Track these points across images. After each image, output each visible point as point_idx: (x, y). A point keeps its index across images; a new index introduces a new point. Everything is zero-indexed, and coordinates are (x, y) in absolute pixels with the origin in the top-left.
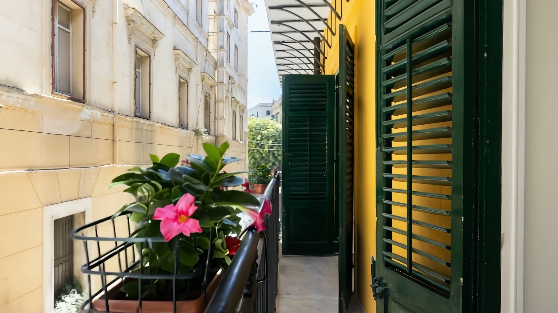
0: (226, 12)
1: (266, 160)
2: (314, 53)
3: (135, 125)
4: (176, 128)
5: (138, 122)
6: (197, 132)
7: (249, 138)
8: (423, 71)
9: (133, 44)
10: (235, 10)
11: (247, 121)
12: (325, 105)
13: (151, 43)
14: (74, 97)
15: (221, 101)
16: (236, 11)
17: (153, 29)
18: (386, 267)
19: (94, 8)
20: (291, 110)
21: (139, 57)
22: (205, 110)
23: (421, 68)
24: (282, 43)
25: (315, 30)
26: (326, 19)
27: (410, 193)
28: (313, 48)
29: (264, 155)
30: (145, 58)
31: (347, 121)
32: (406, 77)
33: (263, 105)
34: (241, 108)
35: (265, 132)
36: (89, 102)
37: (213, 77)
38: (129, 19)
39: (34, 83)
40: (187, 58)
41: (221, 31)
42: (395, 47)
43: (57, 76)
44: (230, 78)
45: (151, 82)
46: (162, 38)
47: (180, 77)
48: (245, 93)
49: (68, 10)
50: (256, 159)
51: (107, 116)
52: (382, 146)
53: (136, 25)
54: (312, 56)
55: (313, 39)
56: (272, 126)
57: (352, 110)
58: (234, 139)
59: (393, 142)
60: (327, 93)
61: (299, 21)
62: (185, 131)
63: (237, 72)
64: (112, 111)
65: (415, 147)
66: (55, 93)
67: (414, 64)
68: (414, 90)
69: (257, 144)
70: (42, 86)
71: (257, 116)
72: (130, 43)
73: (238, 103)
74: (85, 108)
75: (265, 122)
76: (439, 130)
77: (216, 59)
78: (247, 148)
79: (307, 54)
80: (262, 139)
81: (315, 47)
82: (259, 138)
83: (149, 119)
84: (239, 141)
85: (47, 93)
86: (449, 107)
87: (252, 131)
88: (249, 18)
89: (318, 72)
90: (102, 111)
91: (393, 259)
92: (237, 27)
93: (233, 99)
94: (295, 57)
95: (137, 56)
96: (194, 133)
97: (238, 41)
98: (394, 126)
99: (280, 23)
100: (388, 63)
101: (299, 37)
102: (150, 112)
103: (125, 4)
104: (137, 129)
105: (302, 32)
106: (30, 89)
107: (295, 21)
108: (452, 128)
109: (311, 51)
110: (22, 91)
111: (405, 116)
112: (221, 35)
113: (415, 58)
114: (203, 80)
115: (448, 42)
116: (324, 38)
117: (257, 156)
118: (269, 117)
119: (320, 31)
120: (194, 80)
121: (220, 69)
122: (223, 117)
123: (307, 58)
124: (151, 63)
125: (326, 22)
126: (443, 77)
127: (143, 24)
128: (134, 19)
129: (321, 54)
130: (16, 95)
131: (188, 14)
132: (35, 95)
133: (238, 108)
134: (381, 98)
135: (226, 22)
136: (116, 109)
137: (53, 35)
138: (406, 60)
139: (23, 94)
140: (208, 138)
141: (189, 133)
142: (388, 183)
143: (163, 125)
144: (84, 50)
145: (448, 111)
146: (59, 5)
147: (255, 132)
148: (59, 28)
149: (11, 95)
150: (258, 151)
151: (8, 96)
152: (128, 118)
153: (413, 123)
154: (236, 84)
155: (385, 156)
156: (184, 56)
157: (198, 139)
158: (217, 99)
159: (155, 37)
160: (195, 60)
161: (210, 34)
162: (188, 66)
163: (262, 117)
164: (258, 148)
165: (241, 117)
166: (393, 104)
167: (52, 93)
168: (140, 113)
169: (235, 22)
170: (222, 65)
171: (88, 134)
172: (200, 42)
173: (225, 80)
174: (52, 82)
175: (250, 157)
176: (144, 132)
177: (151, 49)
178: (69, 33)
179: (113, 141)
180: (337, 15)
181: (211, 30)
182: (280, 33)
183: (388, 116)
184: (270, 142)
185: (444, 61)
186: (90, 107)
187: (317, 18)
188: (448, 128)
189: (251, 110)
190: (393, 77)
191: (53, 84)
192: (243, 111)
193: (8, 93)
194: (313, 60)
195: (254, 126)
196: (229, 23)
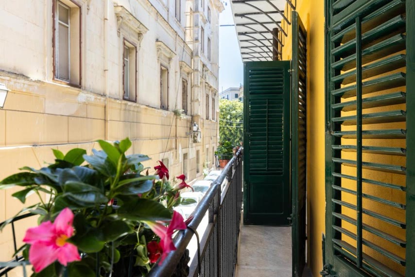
0: (200, 9)
1: (234, 137)
2: (272, 42)
3: (123, 107)
4: (158, 109)
5: (126, 104)
6: (176, 113)
7: (220, 117)
8: (373, 51)
9: (122, 37)
10: (208, 7)
11: (218, 103)
12: (282, 89)
13: (137, 36)
14: (72, 83)
15: (197, 86)
16: (209, 9)
17: (139, 24)
18: (335, 256)
19: (88, 6)
20: (251, 94)
21: (127, 48)
22: (183, 93)
23: (371, 48)
24: (245, 34)
25: (274, 22)
26: (283, 11)
27: (360, 180)
28: (272, 38)
29: (232, 132)
30: (132, 49)
31: (300, 103)
32: (356, 57)
33: (232, 90)
34: (214, 92)
35: (234, 112)
36: (85, 87)
37: (189, 64)
38: (118, 15)
39: (37, 71)
40: (167, 49)
41: (197, 25)
42: (343, 28)
43: (57, 65)
44: (204, 65)
45: (137, 70)
46: (146, 32)
47: (161, 65)
48: (217, 79)
49: (67, 8)
50: (226, 135)
51: (100, 99)
52: (331, 130)
53: (124, 21)
54: (271, 45)
55: (272, 30)
56: (240, 107)
57: (304, 92)
58: (207, 119)
59: (342, 126)
60: (284, 77)
61: (258, 13)
62: (166, 112)
63: (210, 60)
64: (104, 95)
65: (366, 132)
66: (56, 79)
67: (363, 44)
68: (363, 71)
69: (227, 122)
70: (44, 74)
71: (228, 99)
72: (119, 36)
73: (211, 87)
74: (81, 93)
75: (234, 104)
76: (392, 115)
77: (192, 50)
78: (219, 126)
79: (267, 43)
80: (231, 118)
81: (273, 37)
82: (228, 117)
83: (135, 101)
84: (211, 120)
85: (49, 80)
86: (404, 89)
87: (223, 111)
88: (220, 14)
89: (276, 59)
90: (96, 95)
91: (342, 248)
92: (210, 22)
93: (206, 84)
94: (257, 46)
95: (125, 47)
96: (173, 113)
97: (211, 34)
98: (343, 109)
99: (242, 15)
100: (337, 44)
101: (259, 28)
102: (136, 96)
103: (114, 3)
104: (125, 110)
105: (262, 24)
106: (34, 76)
107: (255, 13)
108: (406, 112)
109: (270, 41)
110: (27, 78)
111: (354, 98)
112: (196, 29)
113: (365, 37)
114: (181, 68)
115: (402, 17)
116: (281, 28)
117: (227, 132)
118: (237, 100)
119: (277, 23)
120: (174, 67)
121: (196, 59)
122: (198, 100)
123: (267, 47)
124: (137, 53)
125: (283, 13)
126: (396, 56)
127: (130, 20)
128: (122, 16)
129: (279, 43)
130: (22, 81)
131: (168, 11)
132: (38, 81)
133: (210, 92)
134: (330, 81)
135: (200, 18)
136: (108, 93)
137: (54, 29)
138: (355, 40)
139: (28, 80)
140: (185, 118)
141: (169, 113)
142: (338, 168)
143: (148, 107)
144: (80, 43)
145: (402, 93)
146: (59, 5)
147: (225, 112)
148: (59, 23)
149: (18, 81)
150: (228, 128)
151: (15, 82)
152: (118, 101)
153: (363, 107)
154: (209, 72)
155: (334, 140)
156: (165, 47)
157: (177, 118)
158: (193, 84)
159: (140, 31)
160: (174, 51)
161: (187, 28)
162: (168, 56)
163: (231, 100)
164: (227, 126)
165: (213, 100)
166: (342, 86)
167: (53, 79)
168: (127, 96)
169: (208, 18)
170: (197, 55)
171: (84, 114)
172: (179, 36)
173: (200, 68)
174: (53, 70)
175: (221, 133)
176: (131, 112)
177: (137, 41)
178: (68, 27)
179: (105, 120)
180: (292, 6)
181: (188, 25)
182: (243, 25)
183: (337, 99)
184: (238, 121)
185: (397, 38)
186: (85, 92)
187: (275, 10)
188: (402, 111)
189: (223, 93)
190: (341, 59)
191: (54, 71)
192: (215, 94)
193: (15, 79)
194: (271, 48)
195: (225, 107)
196: (203, 19)
